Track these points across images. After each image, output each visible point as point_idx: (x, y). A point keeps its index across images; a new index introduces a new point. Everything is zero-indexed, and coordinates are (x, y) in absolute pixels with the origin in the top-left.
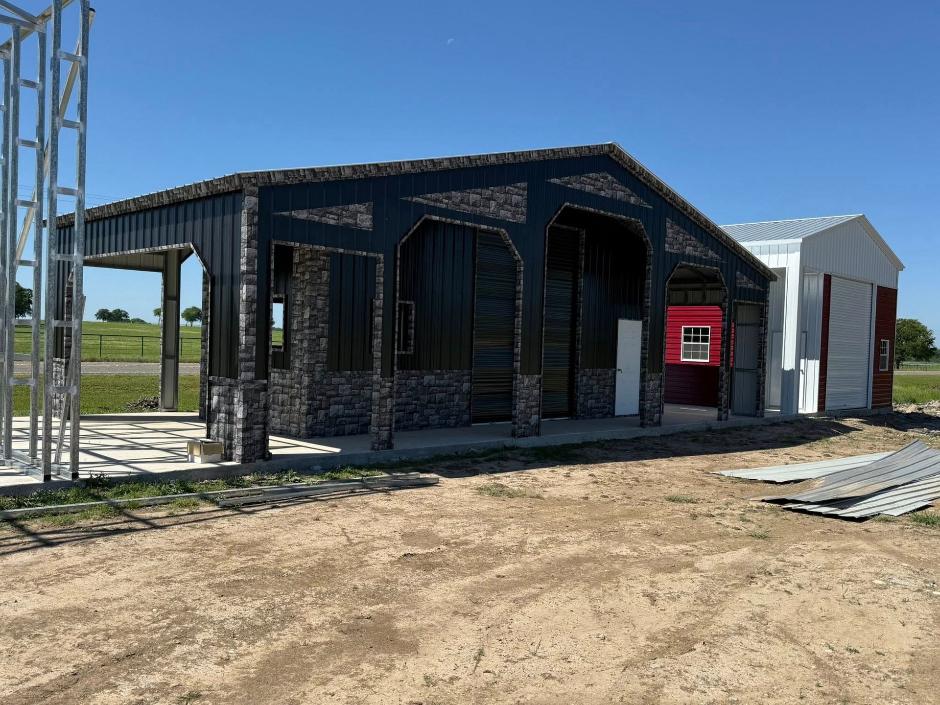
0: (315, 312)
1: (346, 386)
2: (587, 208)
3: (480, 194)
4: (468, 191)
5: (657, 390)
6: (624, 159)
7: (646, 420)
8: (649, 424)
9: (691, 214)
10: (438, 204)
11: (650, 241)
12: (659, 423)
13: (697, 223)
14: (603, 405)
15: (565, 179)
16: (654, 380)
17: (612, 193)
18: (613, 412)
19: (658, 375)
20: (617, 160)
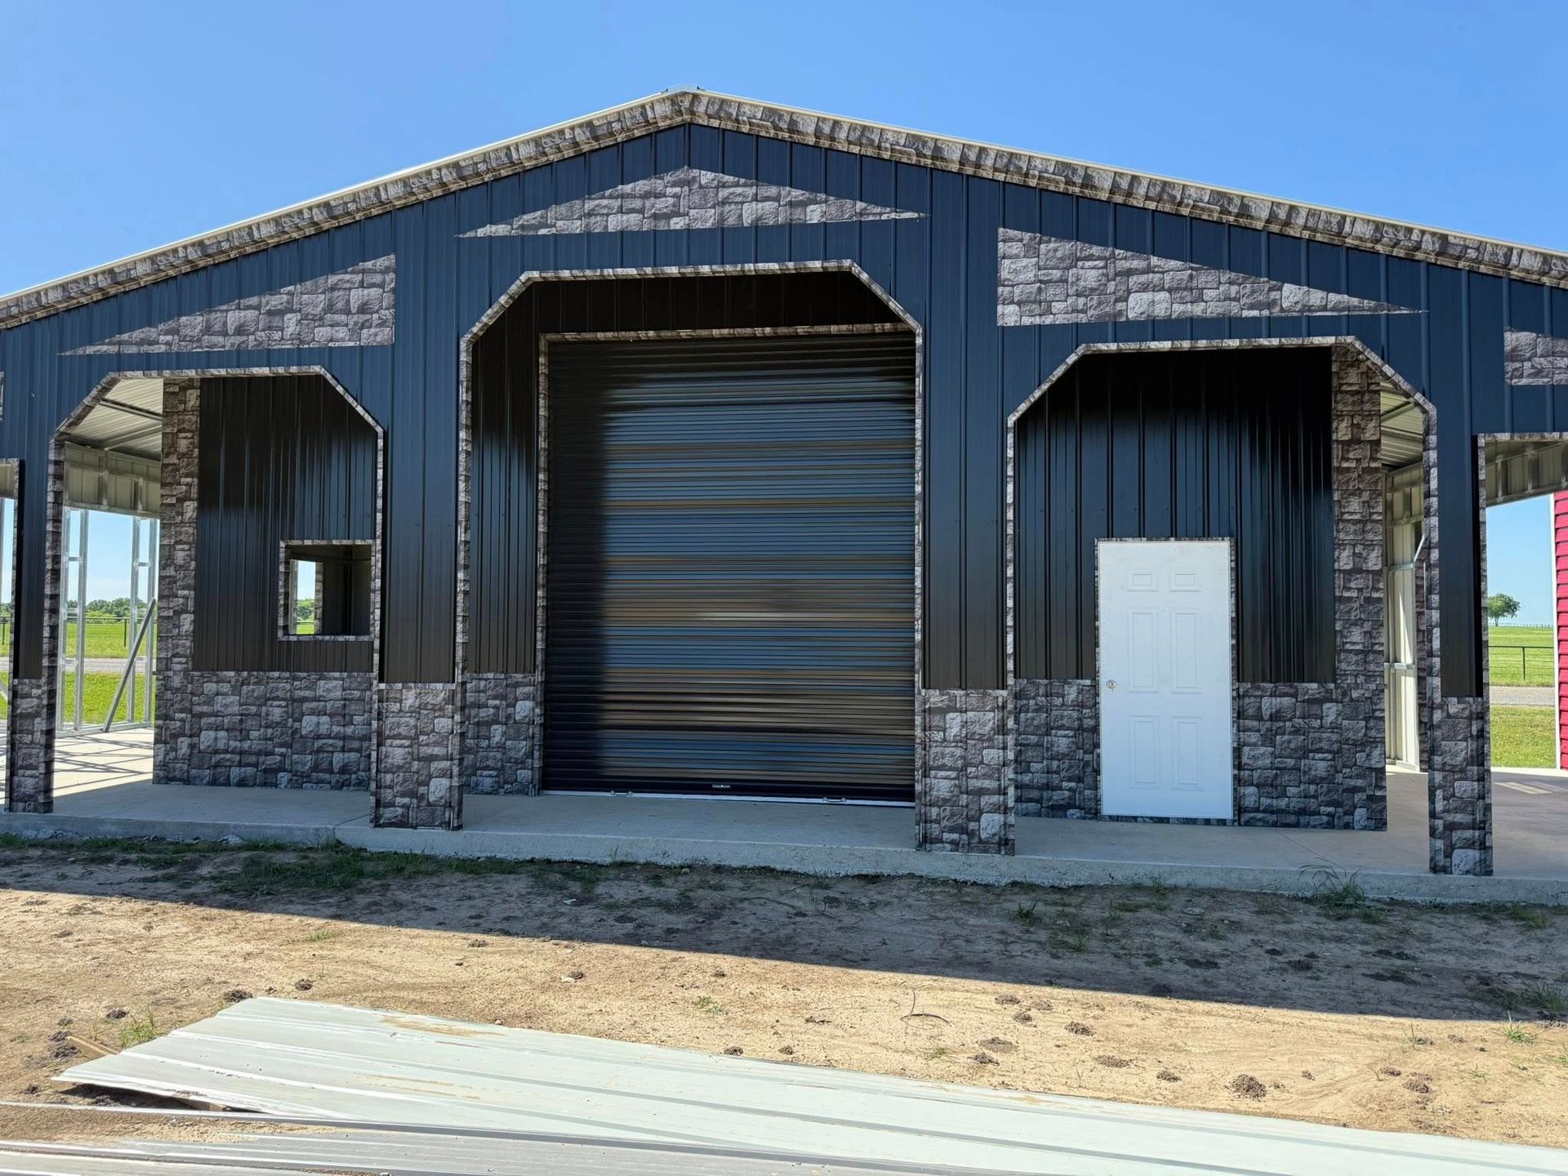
0: (171, 572)
3: (258, 308)
4: (225, 307)
5: (987, 740)
6: (745, 119)
7: (935, 830)
8: (952, 842)
9: (1129, 194)
10: (145, 348)
11: (907, 310)
12: (1004, 844)
13: (1184, 213)
14: (1045, 781)
15: (528, 218)
16: (966, 711)
17: (721, 214)
18: (1093, 805)
19: (985, 695)
20: (730, 126)
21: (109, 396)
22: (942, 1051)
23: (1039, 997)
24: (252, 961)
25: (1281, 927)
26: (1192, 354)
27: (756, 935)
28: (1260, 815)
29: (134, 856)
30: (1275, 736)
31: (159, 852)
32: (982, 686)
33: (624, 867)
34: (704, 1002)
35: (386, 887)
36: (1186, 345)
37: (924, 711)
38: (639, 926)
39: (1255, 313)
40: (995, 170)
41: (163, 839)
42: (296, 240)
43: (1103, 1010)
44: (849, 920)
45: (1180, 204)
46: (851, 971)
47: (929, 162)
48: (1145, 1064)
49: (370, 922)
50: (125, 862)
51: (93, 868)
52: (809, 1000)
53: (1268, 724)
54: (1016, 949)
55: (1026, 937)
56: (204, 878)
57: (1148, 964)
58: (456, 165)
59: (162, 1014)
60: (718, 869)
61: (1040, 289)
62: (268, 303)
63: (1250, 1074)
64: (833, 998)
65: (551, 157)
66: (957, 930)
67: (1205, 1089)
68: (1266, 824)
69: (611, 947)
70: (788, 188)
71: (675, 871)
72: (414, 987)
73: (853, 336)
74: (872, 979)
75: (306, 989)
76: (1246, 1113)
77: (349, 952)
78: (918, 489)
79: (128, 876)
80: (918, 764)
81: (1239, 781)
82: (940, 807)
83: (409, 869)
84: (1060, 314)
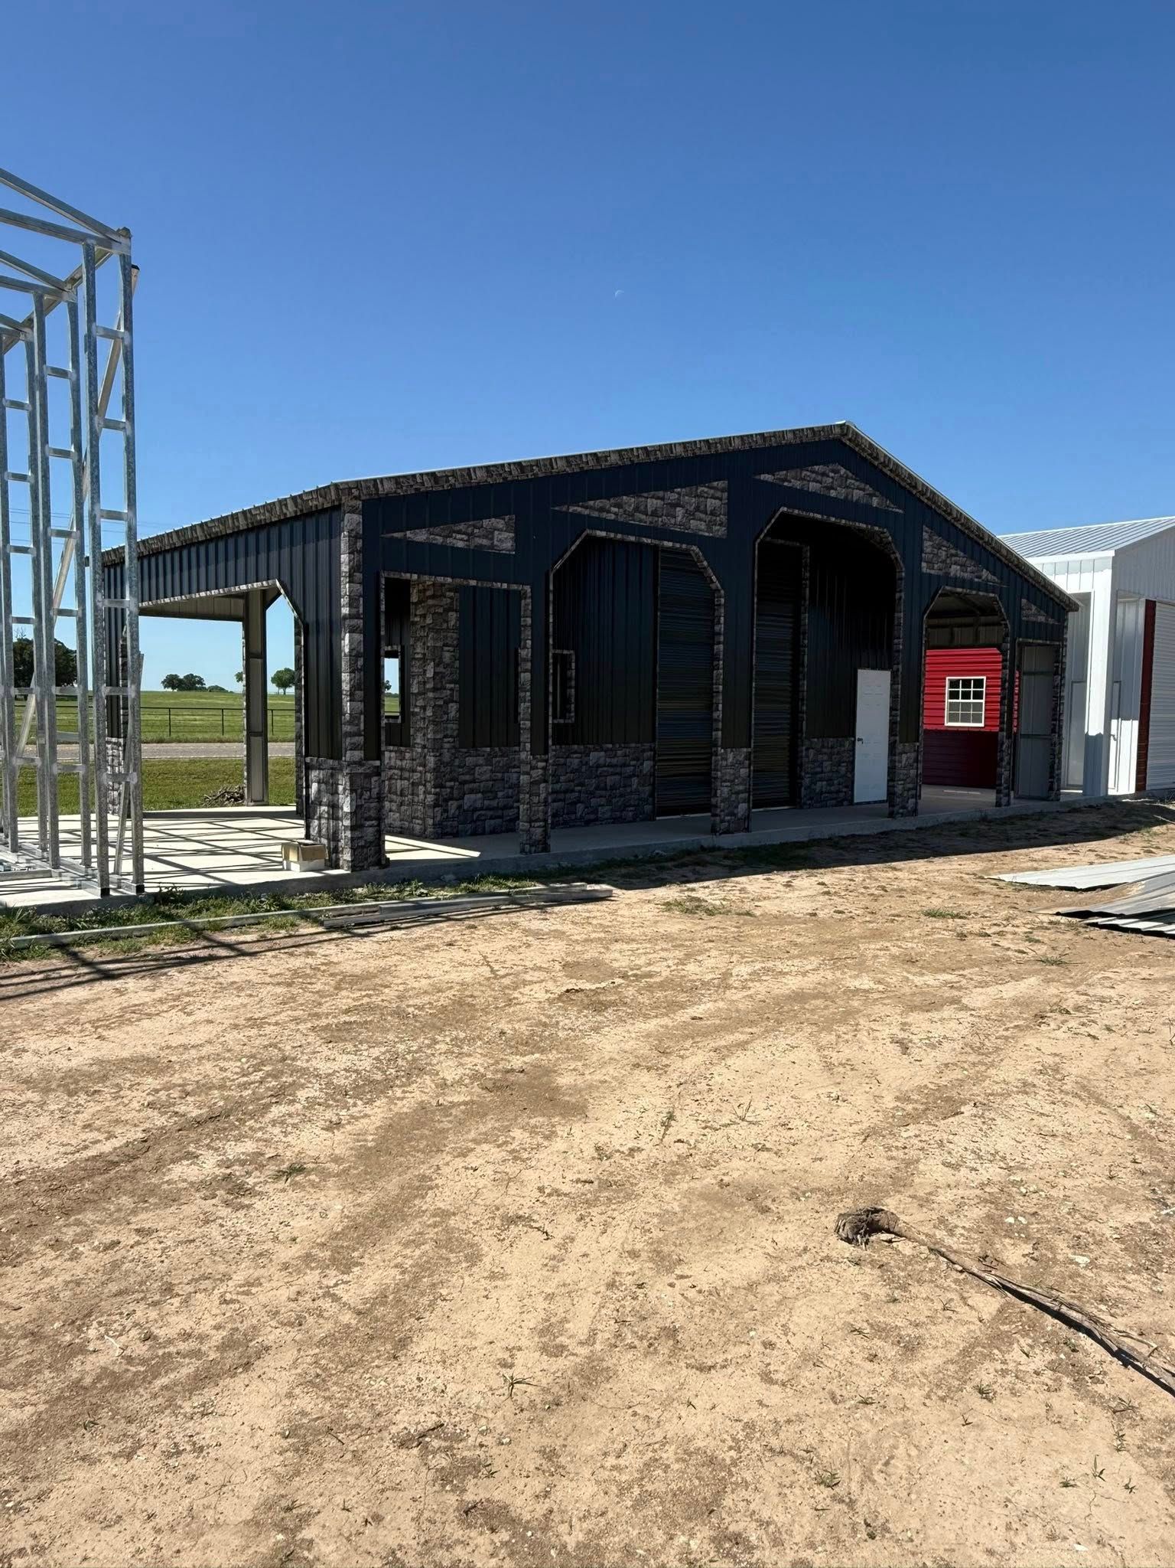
0: (440, 669)
1: (485, 768)
2: (811, 515)
3: (663, 499)
4: (646, 495)
9: (958, 521)
15: (781, 474)
17: (847, 493)
18: (851, 798)
20: (852, 446)
40: (928, 498)
42: (684, 458)
47: (910, 488)
61: (932, 557)
65: (794, 442)
70: (868, 486)
81: (889, 780)
84: (936, 570)
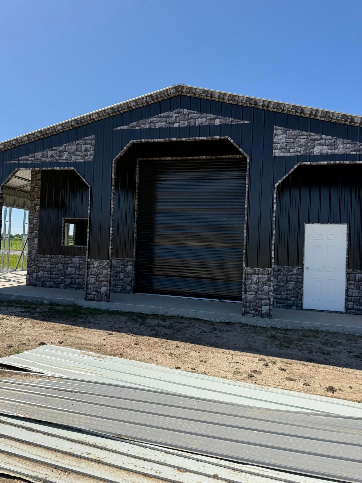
0: (32, 226)
1: (48, 262)
3: (56, 150)
4: (47, 150)
5: (265, 284)
6: (197, 93)
7: (248, 310)
8: (253, 314)
9: (315, 115)
10: (25, 162)
11: (244, 151)
12: (269, 315)
13: (333, 121)
14: (285, 297)
15: (133, 124)
16: (259, 274)
17: (189, 122)
18: (300, 305)
19: (265, 270)
20: (193, 95)
21: (16, 175)
22: (239, 373)
23: (272, 360)
24: (48, 335)
25: (354, 345)
26: (334, 165)
27: (190, 337)
28: (354, 311)
29: (19, 305)
30: (360, 286)
31: (26, 305)
32: (264, 267)
33: (155, 316)
34: (172, 354)
35: (87, 317)
36: (332, 163)
37: (246, 274)
38: (157, 332)
39: (355, 153)
40: (273, 108)
41: (27, 301)
42: (67, 131)
43: (291, 365)
44: (219, 334)
45: (332, 118)
46: (217, 349)
47: (253, 106)
48: (300, 381)
49: (81, 326)
50: (17, 307)
51: (8, 308)
52: (202, 356)
53: (357, 283)
54: (268, 346)
55: (272, 343)
56: (37, 312)
57: (309, 353)
58: (112, 108)
59: (23, 347)
60: (182, 318)
61: (286, 145)
62: (59, 149)
63: (332, 386)
64: (209, 355)
65: (140, 106)
66: (252, 340)
67: (317, 389)
68: (355, 314)
69: (148, 337)
70: (209, 114)
71: (169, 317)
72: (90, 345)
73: (230, 159)
74: (222, 351)
75: (61, 343)
76: (329, 396)
77: (74, 334)
78: (246, 206)
79: (17, 311)
80: (243, 289)
81: (347, 300)
82: (249, 303)
83: (94, 312)
84: (292, 153)
